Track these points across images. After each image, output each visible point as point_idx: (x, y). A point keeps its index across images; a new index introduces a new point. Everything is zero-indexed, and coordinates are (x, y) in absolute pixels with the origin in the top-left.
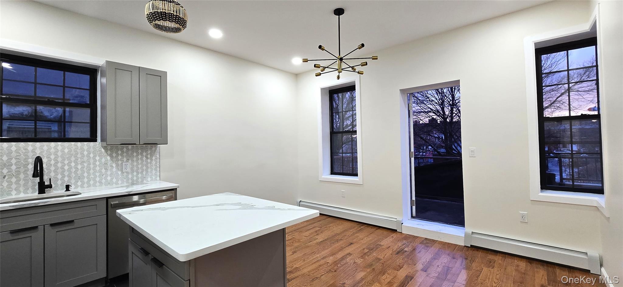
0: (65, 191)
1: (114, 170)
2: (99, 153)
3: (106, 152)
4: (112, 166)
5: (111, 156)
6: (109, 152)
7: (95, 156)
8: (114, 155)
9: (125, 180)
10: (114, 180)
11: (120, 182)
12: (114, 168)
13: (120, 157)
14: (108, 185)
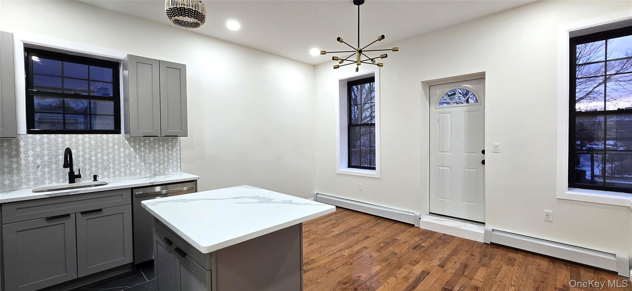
0: (93, 181)
1: (138, 161)
2: (123, 144)
3: (130, 143)
4: (135, 158)
5: (134, 147)
6: (132, 144)
7: (119, 148)
8: (137, 147)
9: (148, 171)
10: (138, 171)
11: (143, 173)
12: (138, 160)
13: (142, 149)
14: (132, 176)
